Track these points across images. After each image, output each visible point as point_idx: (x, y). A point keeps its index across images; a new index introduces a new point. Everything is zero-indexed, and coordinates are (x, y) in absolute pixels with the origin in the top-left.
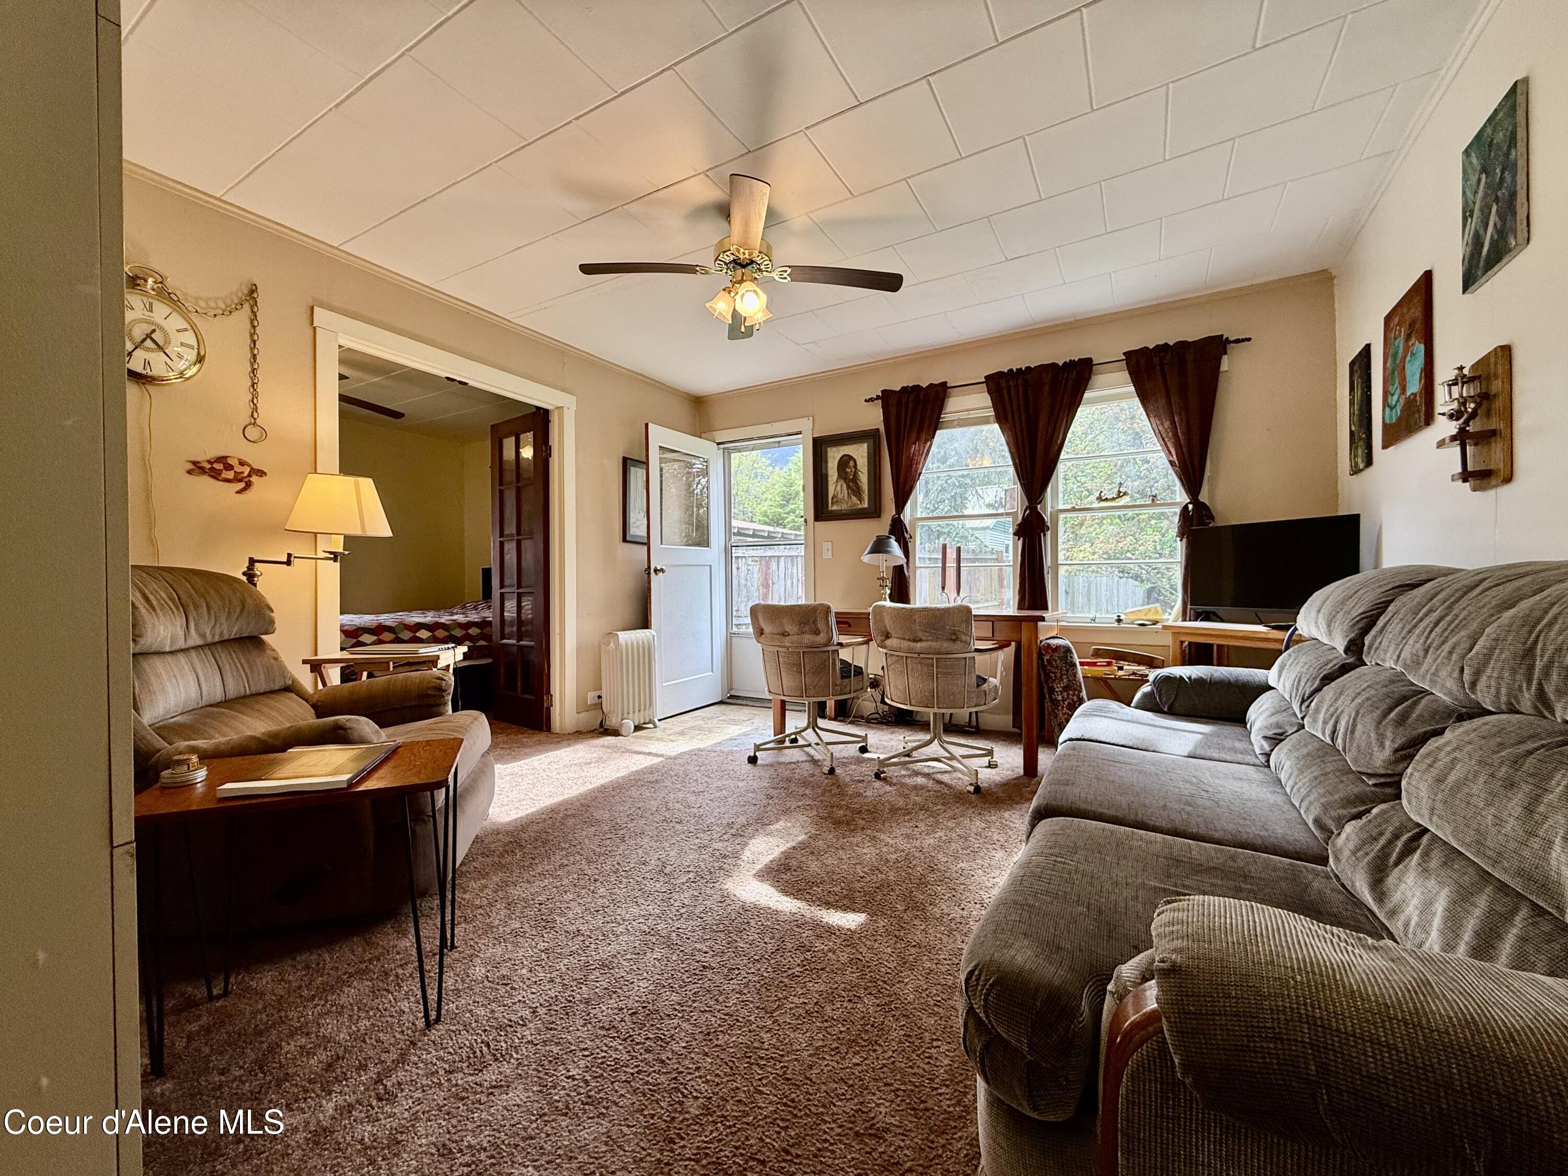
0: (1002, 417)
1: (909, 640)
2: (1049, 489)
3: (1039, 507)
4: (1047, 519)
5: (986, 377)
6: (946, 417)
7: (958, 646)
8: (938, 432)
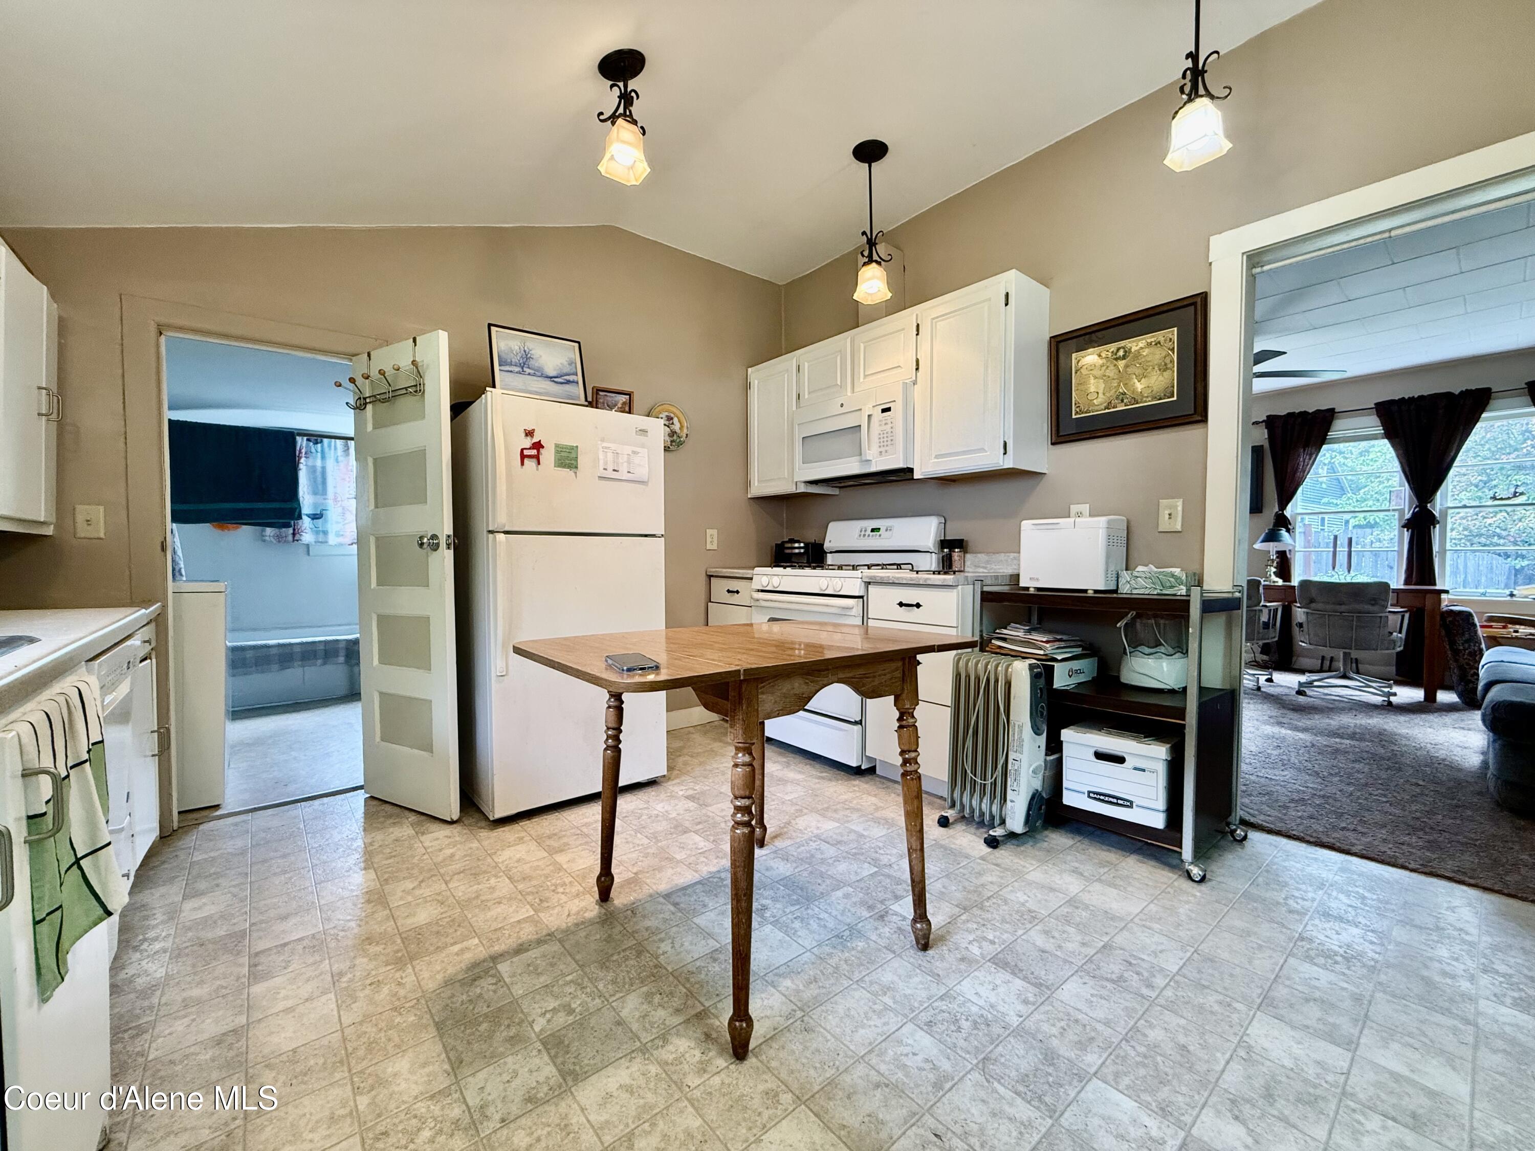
0: (1390, 434)
1: (1334, 604)
2: (1439, 494)
3: (1429, 505)
4: (1437, 514)
5: (1376, 404)
6: (1331, 434)
7: (1376, 608)
8: (1324, 446)
